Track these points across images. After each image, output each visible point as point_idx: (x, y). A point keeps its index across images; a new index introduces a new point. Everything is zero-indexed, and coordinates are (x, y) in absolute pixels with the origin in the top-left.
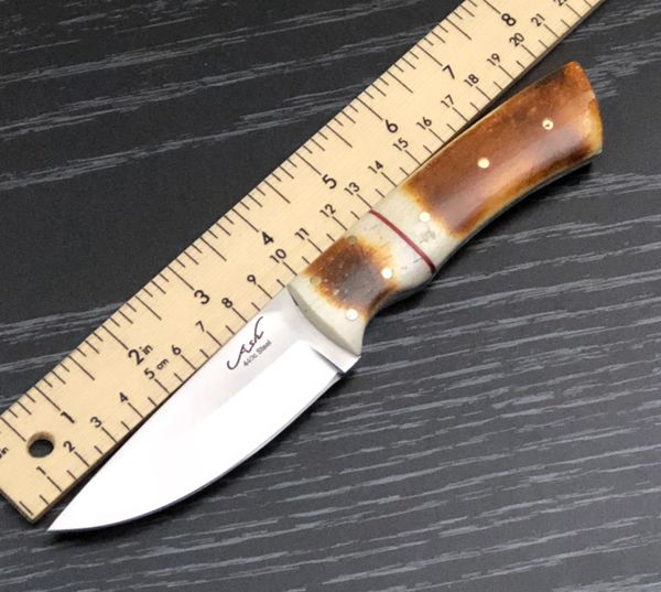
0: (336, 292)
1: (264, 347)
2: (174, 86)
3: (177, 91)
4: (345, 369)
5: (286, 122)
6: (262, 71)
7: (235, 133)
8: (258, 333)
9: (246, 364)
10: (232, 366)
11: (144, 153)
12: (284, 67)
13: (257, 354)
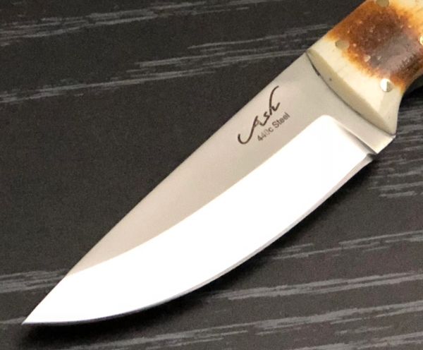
0: (367, 59)
1: (282, 121)
2: (56, 21)
3: (58, 27)
4: (378, 150)
5: (191, 73)
6: (162, 11)
7: (128, 82)
8: (274, 104)
9: (260, 139)
10: (243, 140)
11: (13, 99)
12: (191, 8)
13: (273, 127)
